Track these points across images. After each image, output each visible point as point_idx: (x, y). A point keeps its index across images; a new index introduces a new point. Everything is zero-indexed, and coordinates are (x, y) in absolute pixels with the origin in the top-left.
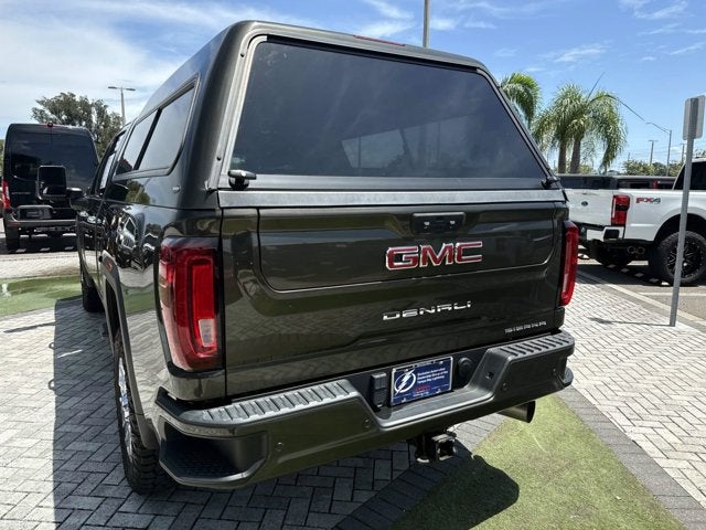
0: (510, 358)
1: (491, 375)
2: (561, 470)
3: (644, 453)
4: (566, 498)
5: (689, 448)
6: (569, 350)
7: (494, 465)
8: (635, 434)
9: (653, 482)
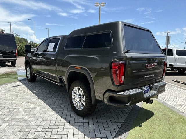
0: (159, 85)
1: (156, 88)
2: (159, 109)
3: (172, 106)
4: (162, 113)
5: (178, 105)
6: (166, 84)
7: (146, 109)
8: (168, 103)
9: (176, 110)
